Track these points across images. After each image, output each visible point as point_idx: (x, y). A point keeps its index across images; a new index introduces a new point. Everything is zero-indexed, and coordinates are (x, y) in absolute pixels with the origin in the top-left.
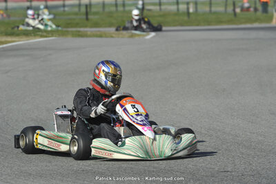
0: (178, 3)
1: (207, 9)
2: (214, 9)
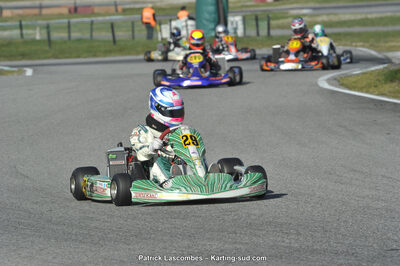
0: (21, 27)
1: (64, 35)
2: (75, 35)
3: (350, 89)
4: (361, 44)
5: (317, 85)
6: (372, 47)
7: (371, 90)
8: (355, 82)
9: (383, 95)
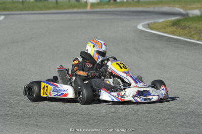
3: (151, 29)
4: (178, 6)
5: (136, 27)
6: (182, 8)
7: (162, 30)
8: (157, 26)
9: (166, 33)
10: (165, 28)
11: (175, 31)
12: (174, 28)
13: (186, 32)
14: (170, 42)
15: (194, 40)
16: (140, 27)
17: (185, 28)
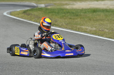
10: (18, 15)
11: (23, 16)
12: (23, 15)
13: (29, 17)
14: (18, 22)
15: (32, 21)
16: (5, 14)
17: (29, 15)
